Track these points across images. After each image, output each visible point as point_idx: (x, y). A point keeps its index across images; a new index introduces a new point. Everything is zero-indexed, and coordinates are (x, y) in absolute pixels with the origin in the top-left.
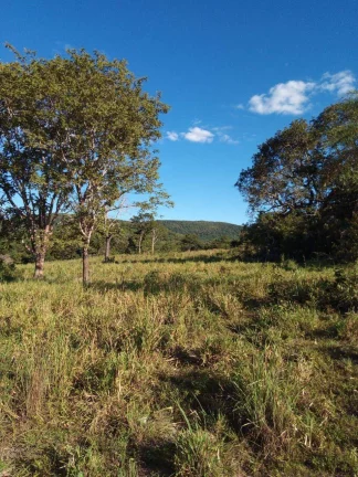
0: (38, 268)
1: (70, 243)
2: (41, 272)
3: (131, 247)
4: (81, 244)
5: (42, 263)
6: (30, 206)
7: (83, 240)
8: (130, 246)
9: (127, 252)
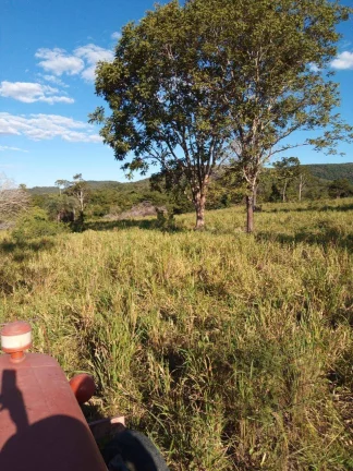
0: (199, 218)
1: (236, 191)
2: (203, 223)
3: (275, 195)
4: (246, 192)
5: (203, 213)
6: (191, 156)
7: (248, 188)
8: (273, 193)
9: (271, 200)
